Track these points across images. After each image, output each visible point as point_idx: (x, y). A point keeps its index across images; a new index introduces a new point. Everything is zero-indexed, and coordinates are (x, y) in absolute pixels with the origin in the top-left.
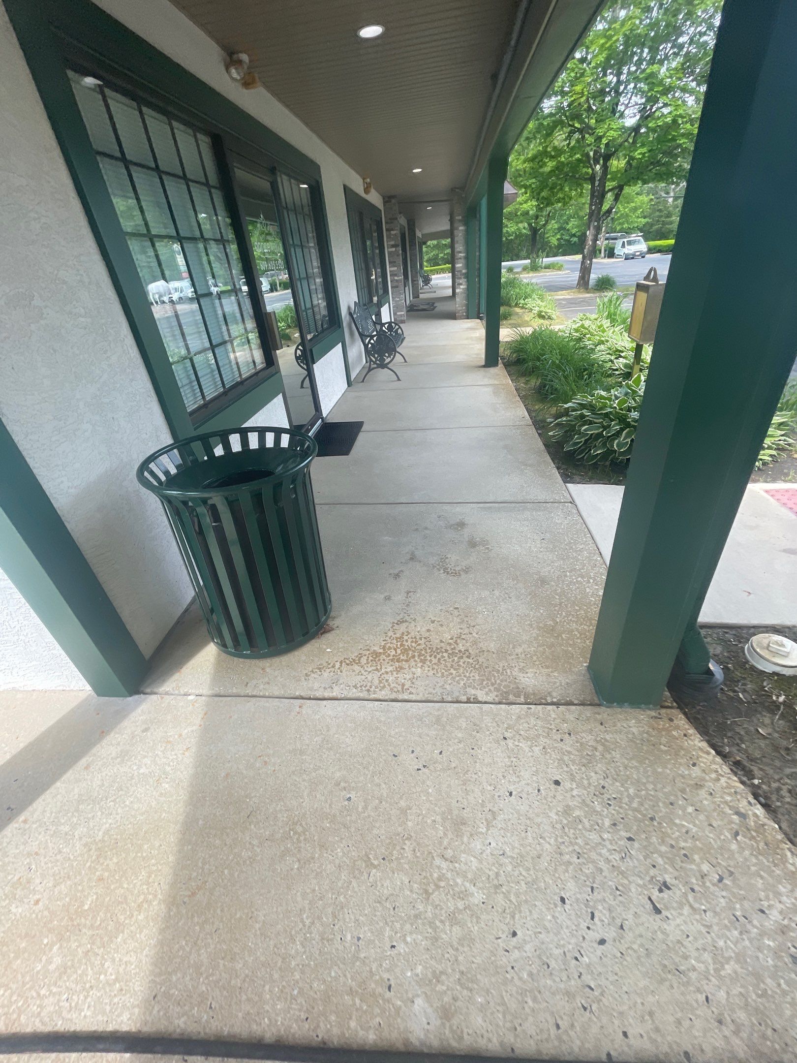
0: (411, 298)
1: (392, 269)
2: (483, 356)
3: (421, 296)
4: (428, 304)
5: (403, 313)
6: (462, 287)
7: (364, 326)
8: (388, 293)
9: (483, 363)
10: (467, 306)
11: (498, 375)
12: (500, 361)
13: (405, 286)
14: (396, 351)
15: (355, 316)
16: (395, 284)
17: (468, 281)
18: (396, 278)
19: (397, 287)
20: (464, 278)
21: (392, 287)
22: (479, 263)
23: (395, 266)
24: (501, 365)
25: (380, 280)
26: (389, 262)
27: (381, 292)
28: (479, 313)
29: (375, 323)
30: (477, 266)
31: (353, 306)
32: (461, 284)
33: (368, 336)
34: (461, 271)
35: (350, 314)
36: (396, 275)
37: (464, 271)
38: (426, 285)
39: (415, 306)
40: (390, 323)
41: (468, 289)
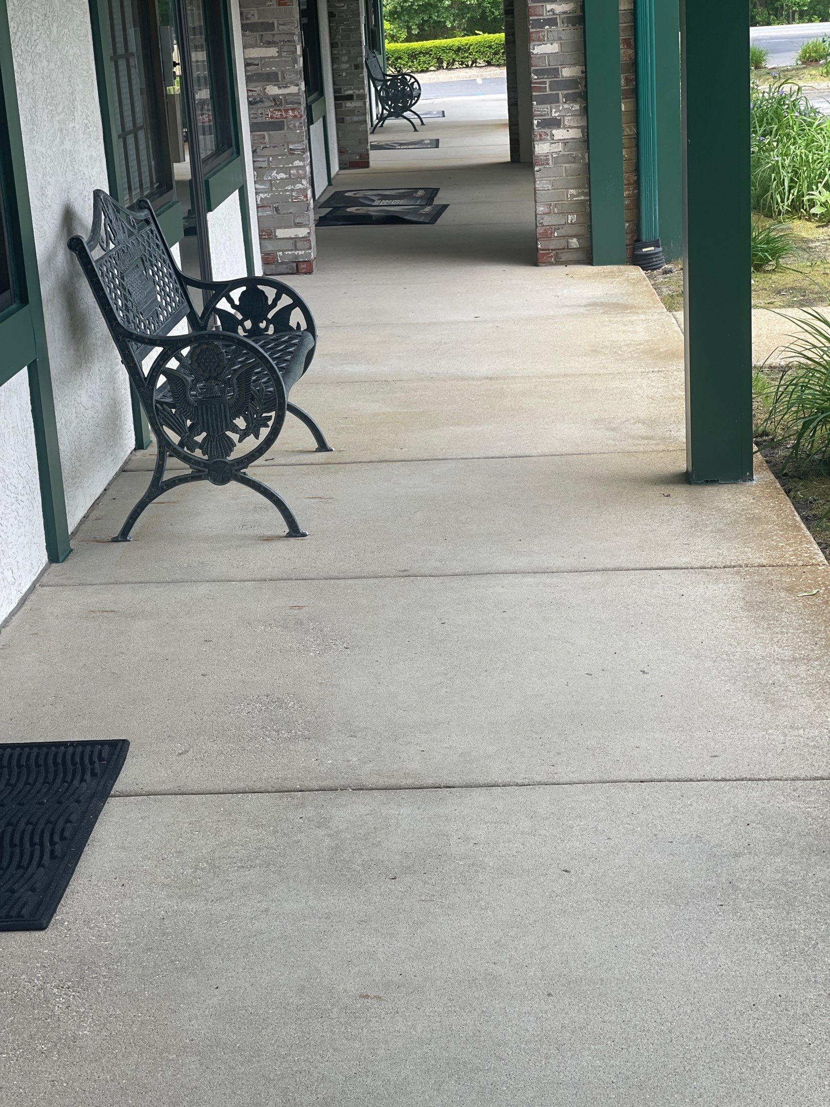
0: (335, 168)
1: (256, 53)
2: (680, 432)
3: (377, 159)
4: (410, 193)
5: (302, 232)
6: (559, 134)
7: (136, 297)
8: (239, 151)
9: (682, 464)
10: (587, 211)
11: (755, 520)
12: (758, 458)
13: (310, 121)
14: (280, 405)
15: (96, 254)
16: (269, 113)
17: (585, 111)
18: (272, 90)
19: (278, 125)
20: (569, 98)
21: (254, 127)
22: (634, 43)
23: (269, 44)
24: (762, 476)
25: (203, 94)
26: (244, 27)
27: (207, 143)
28: (638, 242)
29: (183, 281)
30: (624, 53)
31: (85, 212)
32: (556, 123)
33: (153, 343)
34: (555, 72)
35: (75, 245)
36: (272, 78)
37: (567, 72)
38: (397, 113)
39: (355, 202)
40: (250, 282)
41: (586, 141)
